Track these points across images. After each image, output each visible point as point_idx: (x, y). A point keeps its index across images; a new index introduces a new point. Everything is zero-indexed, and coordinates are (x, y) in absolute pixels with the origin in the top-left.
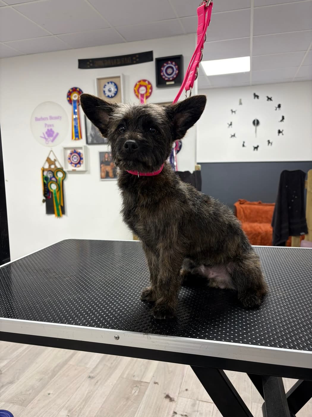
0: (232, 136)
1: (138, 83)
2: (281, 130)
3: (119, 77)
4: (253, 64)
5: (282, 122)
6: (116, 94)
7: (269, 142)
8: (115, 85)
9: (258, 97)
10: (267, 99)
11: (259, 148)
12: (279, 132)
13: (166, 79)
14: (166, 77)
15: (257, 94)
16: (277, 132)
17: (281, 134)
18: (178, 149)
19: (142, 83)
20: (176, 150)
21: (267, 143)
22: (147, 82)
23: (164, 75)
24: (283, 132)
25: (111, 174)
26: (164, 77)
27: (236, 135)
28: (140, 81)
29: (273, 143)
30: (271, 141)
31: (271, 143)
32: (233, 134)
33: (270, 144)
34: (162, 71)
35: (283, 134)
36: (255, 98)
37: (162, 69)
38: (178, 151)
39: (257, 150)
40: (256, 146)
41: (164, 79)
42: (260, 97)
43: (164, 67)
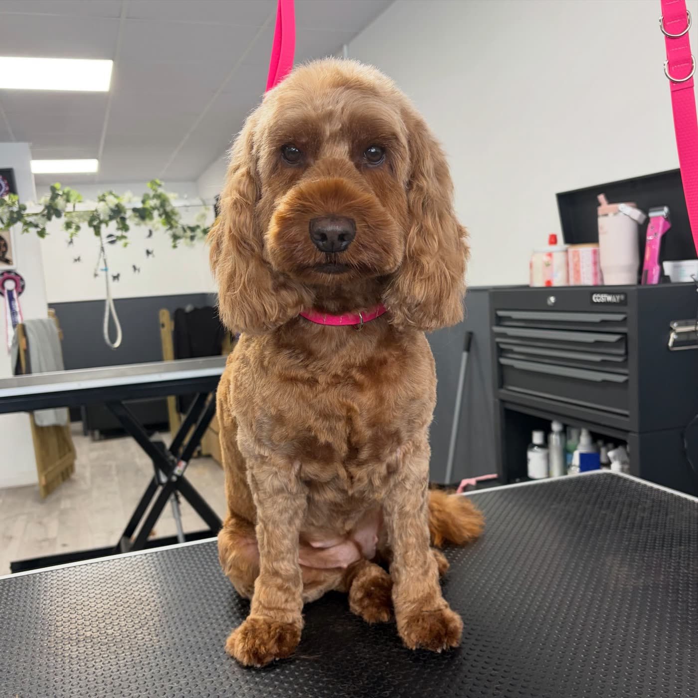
0: (76, 260)
2: (150, 250)
4: (102, 166)
5: (149, 239)
7: (135, 268)
11: (120, 278)
12: (148, 253)
16: (144, 253)
17: (150, 256)
18: (20, 289)
20: (17, 291)
21: (133, 269)
24: (154, 253)
27: (81, 258)
29: (141, 270)
30: (137, 266)
31: (139, 270)
32: (77, 258)
33: (137, 271)
35: (153, 256)
38: (19, 293)
39: (118, 279)
40: (115, 274)
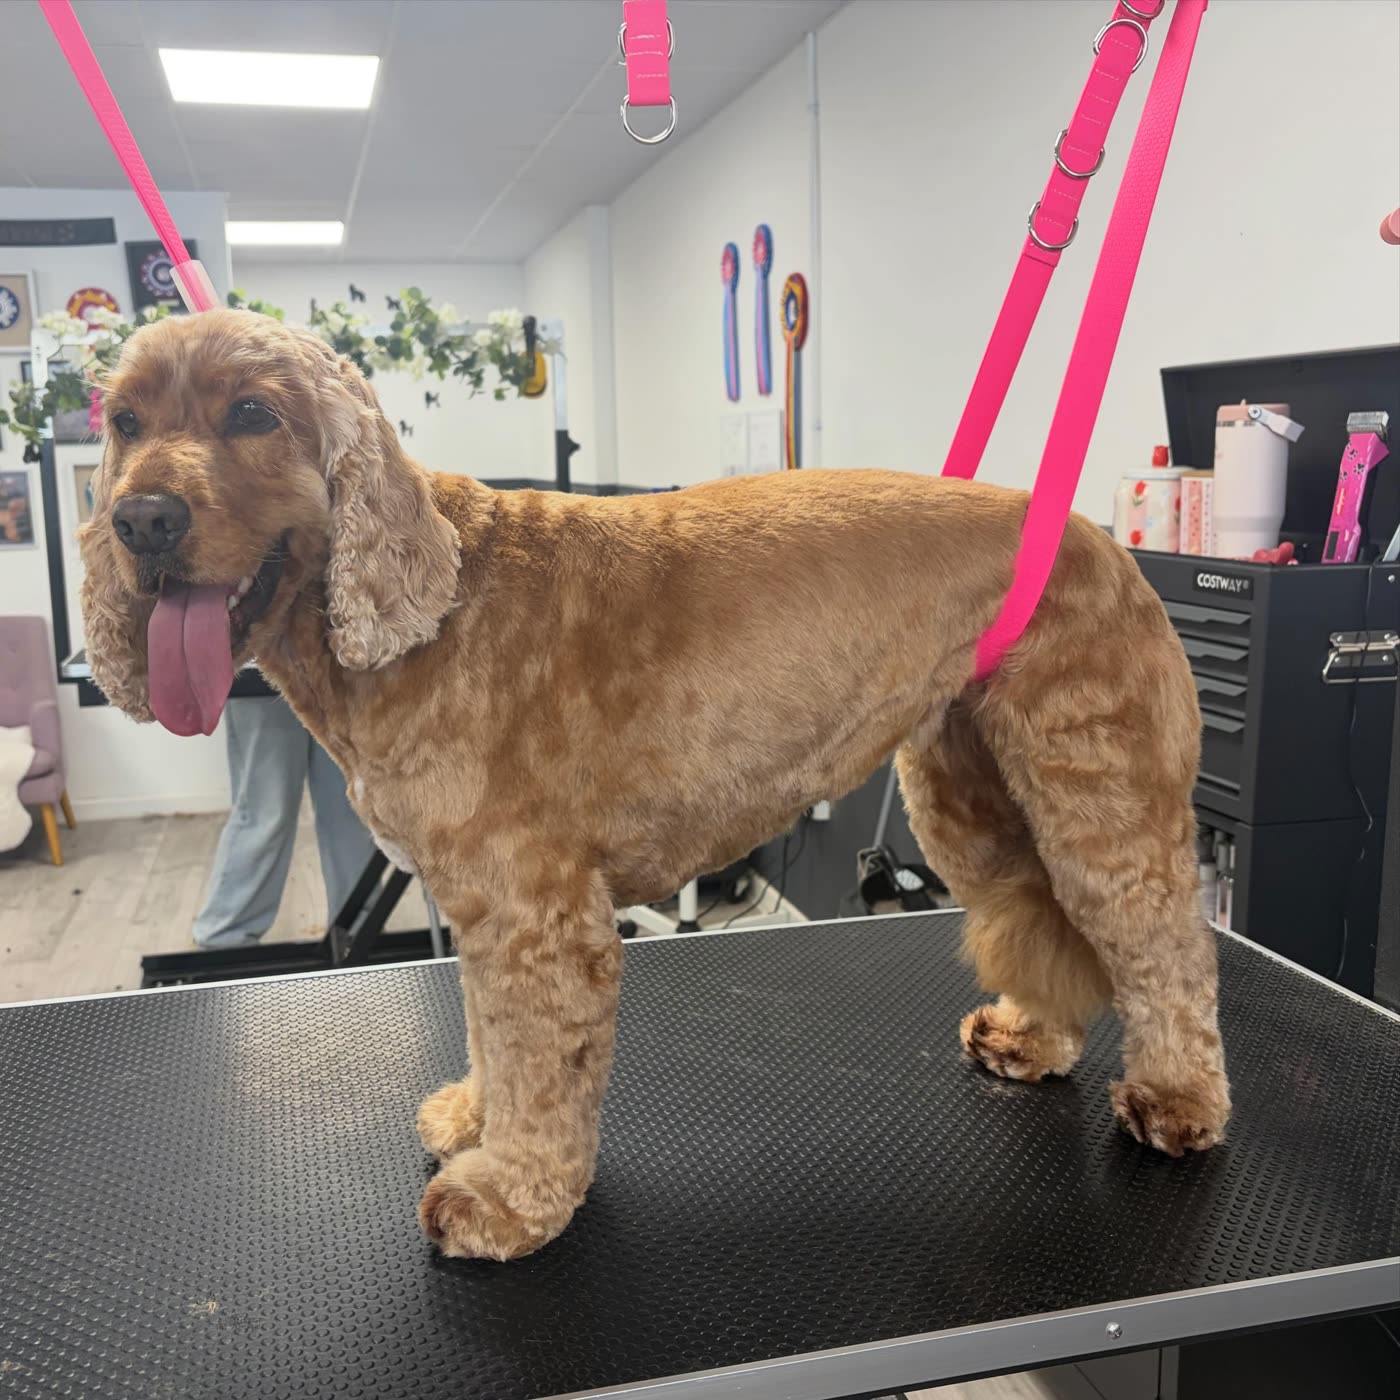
1: (77, 297)
2: (433, 394)
3: (24, 277)
6: (14, 319)
7: (403, 426)
8: (11, 295)
9: (361, 296)
10: (385, 304)
12: (429, 398)
13: (158, 293)
14: (156, 289)
15: (359, 287)
16: (422, 399)
17: (433, 405)
19: (90, 297)
22: (103, 297)
23: (150, 283)
24: (440, 400)
25: (12, 532)
26: (150, 288)
28: (82, 292)
29: (414, 430)
30: (409, 424)
31: (411, 430)
33: (407, 432)
34: (145, 274)
35: (438, 405)
36: (353, 298)
37: (145, 267)
41: (151, 294)
42: (367, 297)
43: (149, 262)
